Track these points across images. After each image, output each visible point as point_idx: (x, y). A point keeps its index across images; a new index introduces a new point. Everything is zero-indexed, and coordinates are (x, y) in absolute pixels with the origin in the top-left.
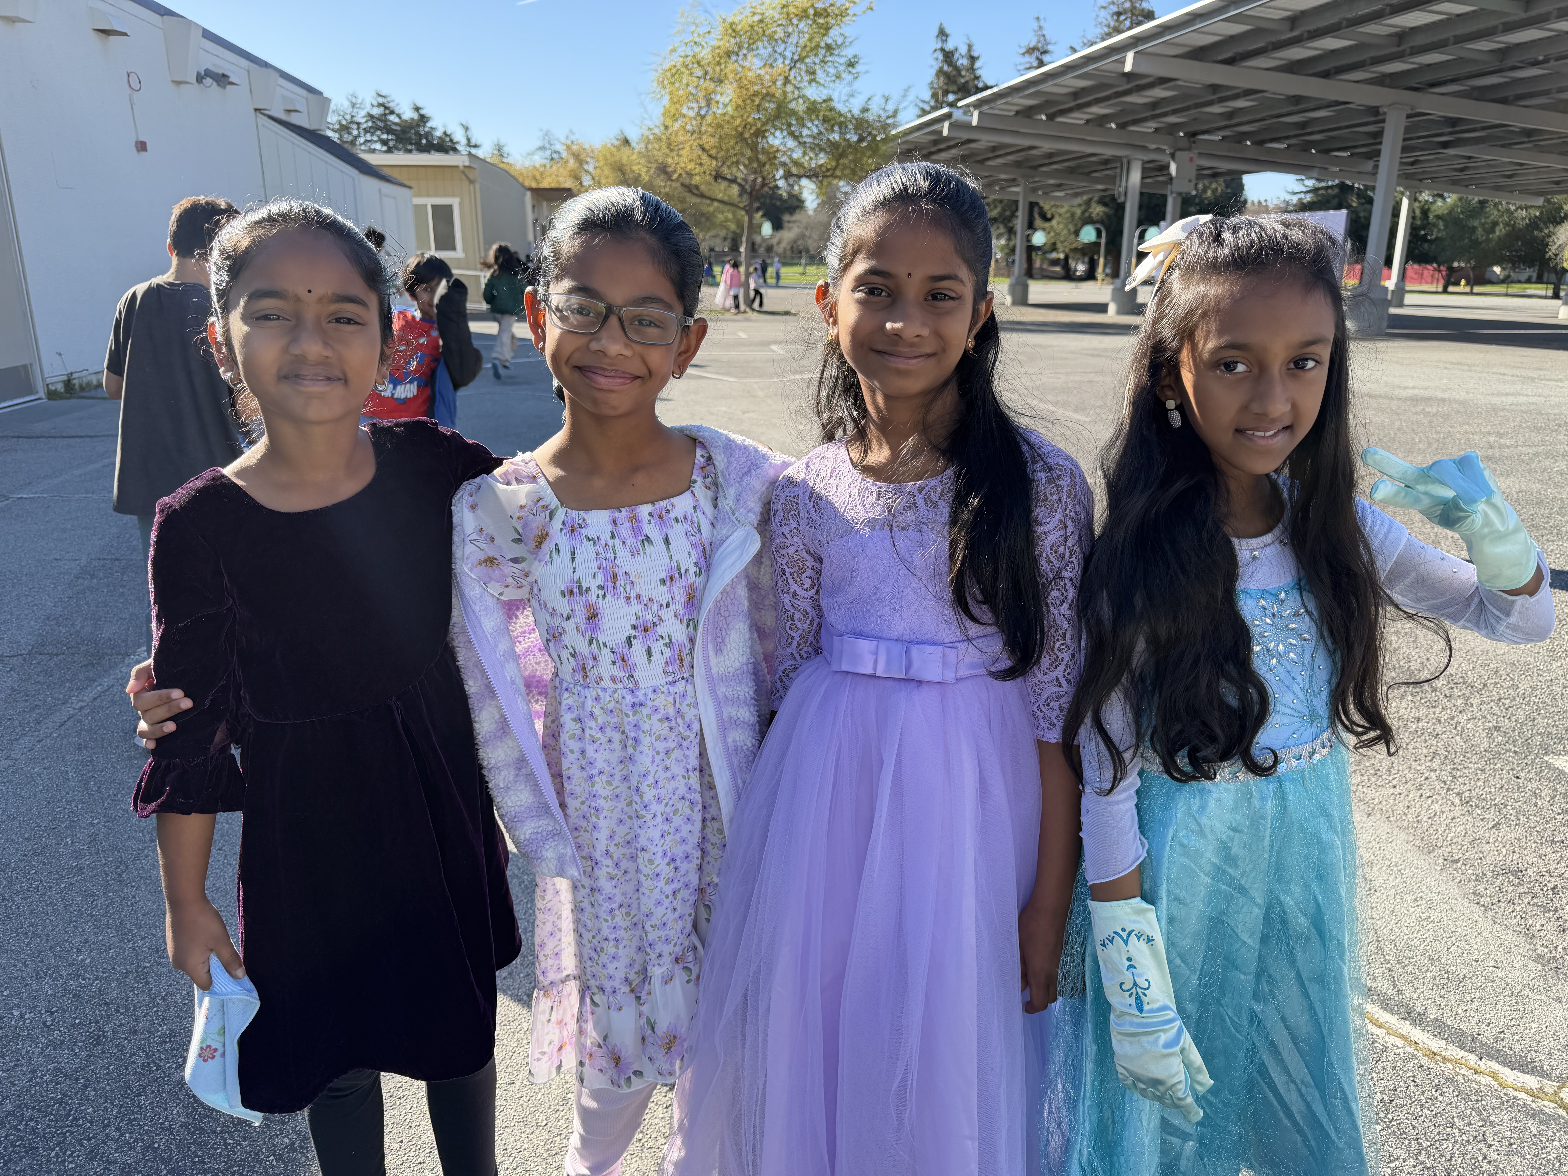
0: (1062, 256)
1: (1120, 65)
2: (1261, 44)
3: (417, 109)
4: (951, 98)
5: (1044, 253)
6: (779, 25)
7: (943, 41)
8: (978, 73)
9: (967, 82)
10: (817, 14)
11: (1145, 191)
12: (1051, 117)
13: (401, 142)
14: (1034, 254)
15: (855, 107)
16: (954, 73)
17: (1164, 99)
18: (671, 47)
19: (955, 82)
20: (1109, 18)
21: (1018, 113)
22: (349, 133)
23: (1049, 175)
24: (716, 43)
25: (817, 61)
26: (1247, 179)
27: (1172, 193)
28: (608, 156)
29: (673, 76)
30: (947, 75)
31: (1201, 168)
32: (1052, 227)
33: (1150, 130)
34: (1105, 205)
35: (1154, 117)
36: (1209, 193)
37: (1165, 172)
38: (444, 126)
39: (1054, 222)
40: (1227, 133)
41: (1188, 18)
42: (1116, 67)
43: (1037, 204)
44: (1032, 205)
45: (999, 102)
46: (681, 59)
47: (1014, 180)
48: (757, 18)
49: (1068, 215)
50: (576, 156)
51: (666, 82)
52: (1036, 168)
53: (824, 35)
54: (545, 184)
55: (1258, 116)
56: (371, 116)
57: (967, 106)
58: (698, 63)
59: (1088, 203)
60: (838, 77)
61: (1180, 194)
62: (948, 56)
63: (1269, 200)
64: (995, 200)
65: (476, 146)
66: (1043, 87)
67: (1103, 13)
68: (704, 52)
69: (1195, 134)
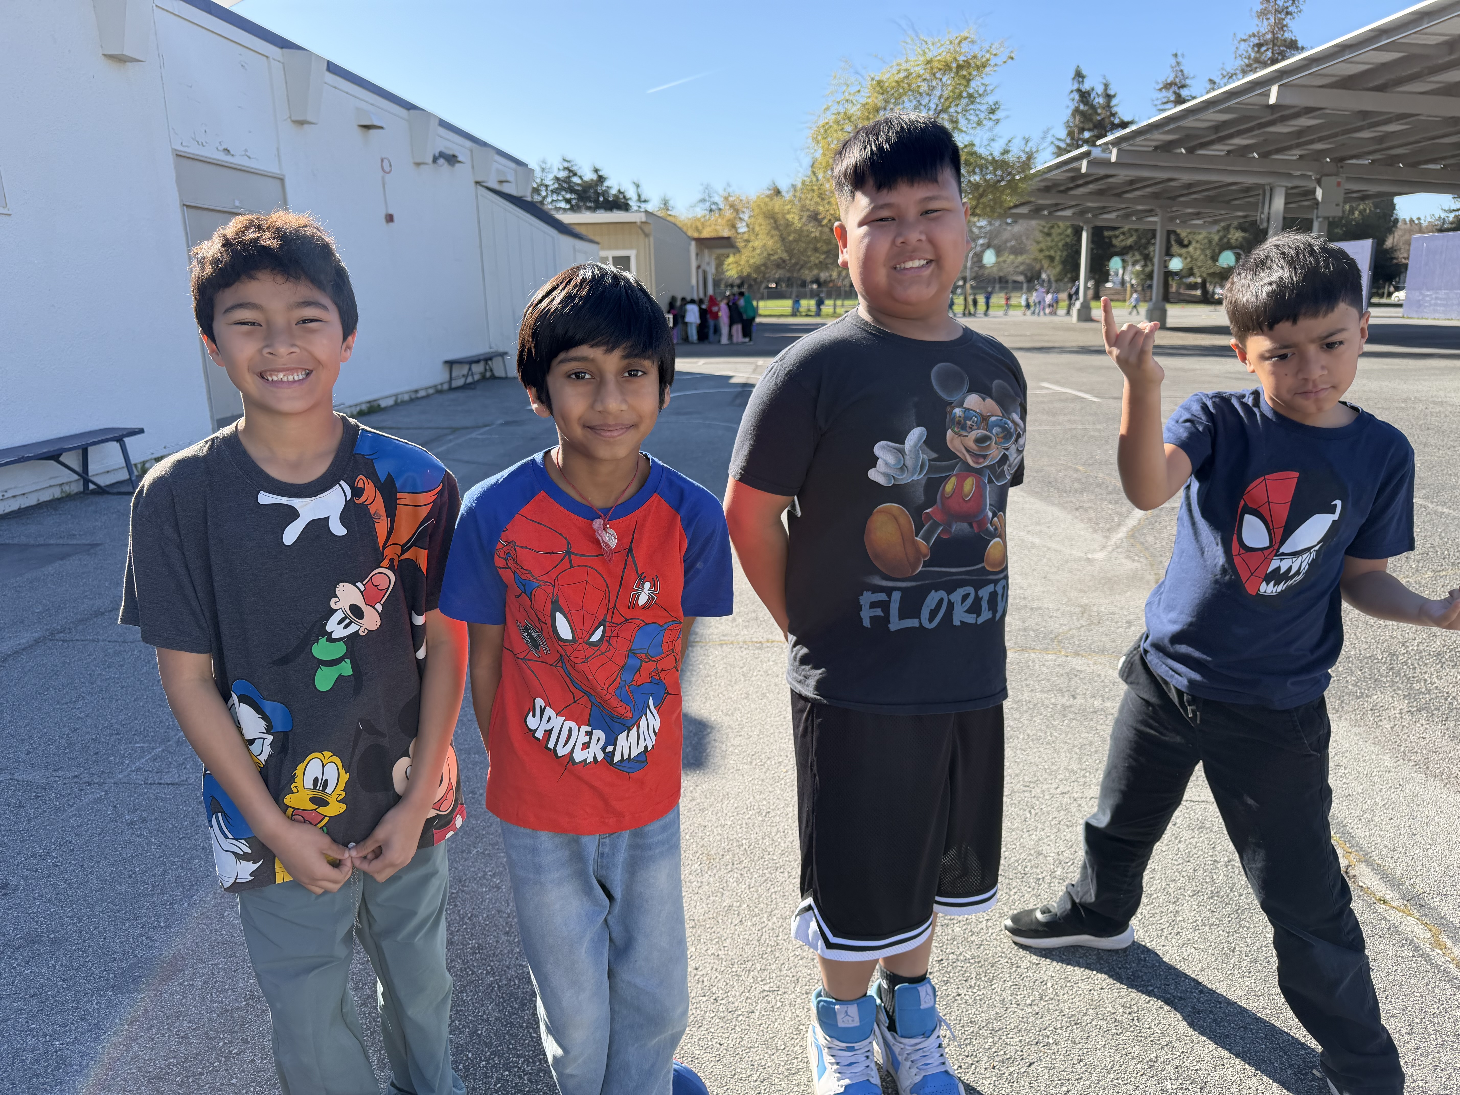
0: (1199, 280)
1: (1264, 98)
2: (1416, 70)
3: (596, 171)
4: (1087, 135)
5: (1181, 278)
6: (924, 80)
7: (1079, 82)
8: (1114, 110)
9: (1103, 119)
10: (960, 67)
11: (1286, 216)
12: (1191, 151)
13: (582, 201)
14: (1170, 279)
15: (996, 150)
16: (1090, 111)
17: (1309, 127)
18: (825, 106)
19: (1091, 120)
20: (1250, 50)
21: (1156, 148)
22: (539, 194)
23: (1187, 205)
24: (864, 101)
25: (959, 109)
26: (1398, 200)
27: (1317, 217)
28: (763, 206)
29: (826, 131)
30: (1082, 114)
31: (1349, 192)
32: (1188, 252)
33: (1295, 158)
34: (1244, 230)
35: (1298, 146)
36: (1357, 213)
37: (1311, 197)
38: (619, 185)
39: (1191, 249)
40: (1377, 156)
41: (1336, 49)
42: (1261, 100)
43: (1174, 232)
44: (1169, 233)
45: (1138, 139)
46: (834, 117)
47: (1151, 211)
48: (902, 75)
49: (1206, 241)
50: (732, 206)
51: (819, 138)
52: (1174, 198)
53: (966, 86)
54: (706, 234)
55: (1412, 139)
56: (557, 179)
57: (1106, 144)
58: (849, 118)
59: (1227, 229)
60: (979, 123)
61: (1327, 218)
62: (1084, 96)
63: (1423, 218)
64: (1130, 229)
65: (645, 201)
66: (1184, 123)
67: (1243, 46)
68: (855, 109)
69: (1342, 159)
